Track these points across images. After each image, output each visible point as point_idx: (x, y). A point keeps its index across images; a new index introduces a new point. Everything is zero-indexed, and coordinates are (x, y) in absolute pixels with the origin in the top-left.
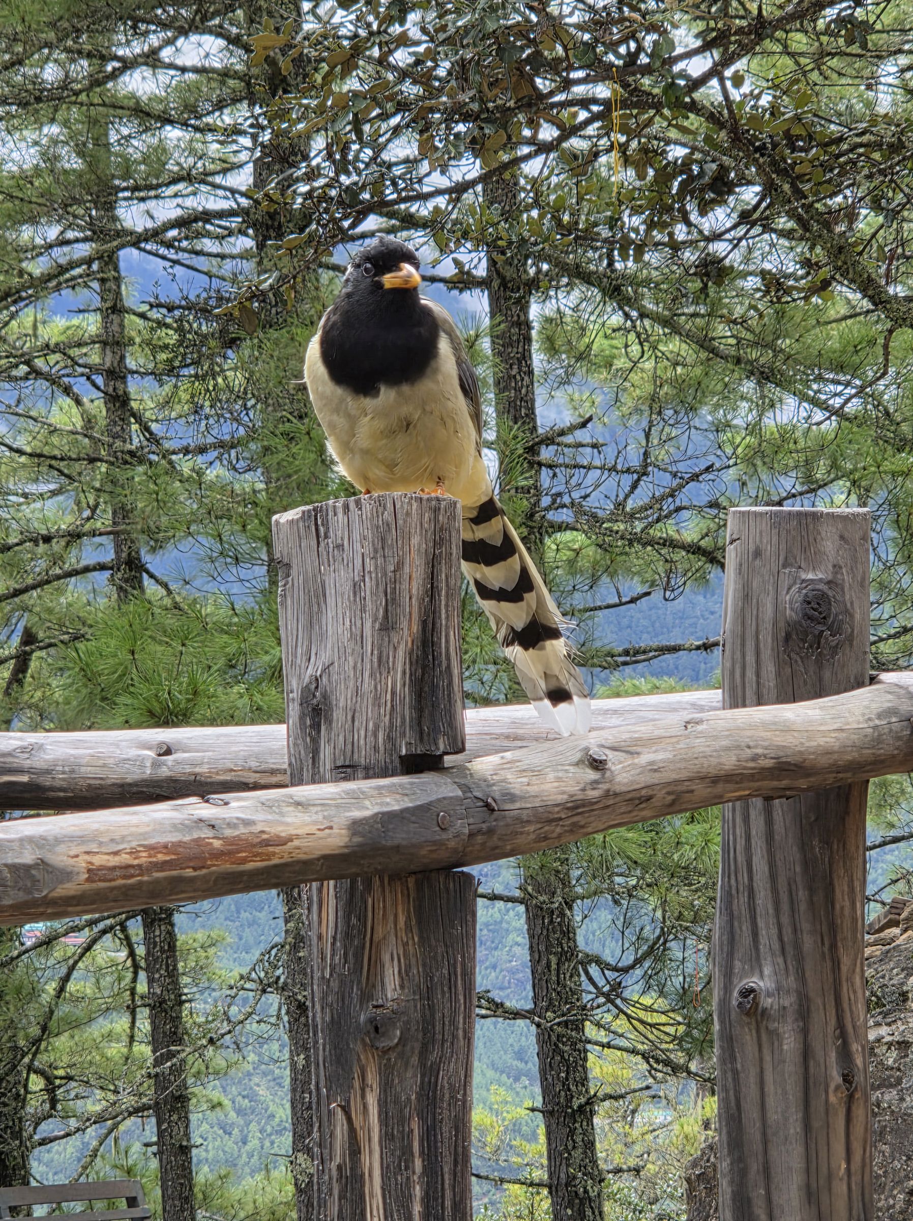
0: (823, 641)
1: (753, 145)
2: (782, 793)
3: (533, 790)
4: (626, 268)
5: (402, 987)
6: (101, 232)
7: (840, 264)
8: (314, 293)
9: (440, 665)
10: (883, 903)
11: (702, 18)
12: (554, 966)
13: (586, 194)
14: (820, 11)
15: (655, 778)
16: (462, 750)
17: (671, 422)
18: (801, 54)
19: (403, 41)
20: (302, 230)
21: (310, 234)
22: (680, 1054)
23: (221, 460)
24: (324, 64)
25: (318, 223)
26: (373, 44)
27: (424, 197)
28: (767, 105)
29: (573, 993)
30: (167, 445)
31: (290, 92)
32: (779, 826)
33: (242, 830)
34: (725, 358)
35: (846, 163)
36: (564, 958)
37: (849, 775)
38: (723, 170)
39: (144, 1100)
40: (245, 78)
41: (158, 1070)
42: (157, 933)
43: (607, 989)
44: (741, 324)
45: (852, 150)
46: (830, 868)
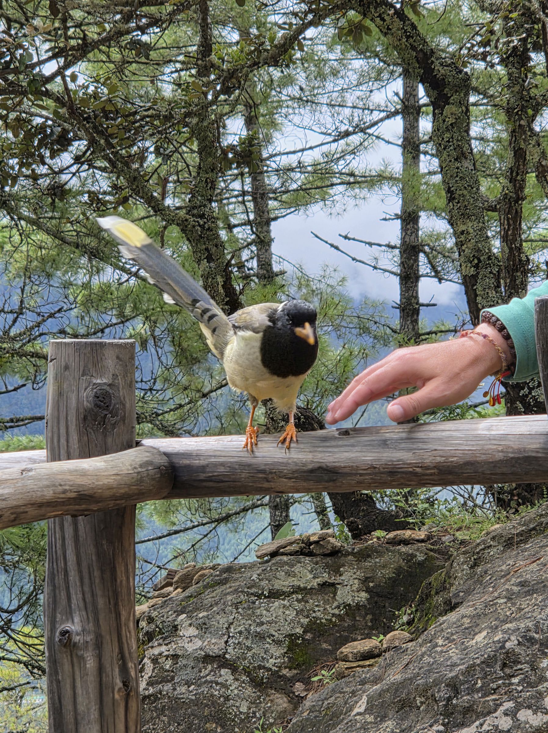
0: (107, 421)
1: (82, 116)
2: (83, 513)
7: (134, 187)
11: (50, 41)
14: (121, 37)
15: (4, 504)
17: (37, 283)
28: (92, 93)
32: (82, 533)
34: (69, 243)
35: (139, 127)
37: (123, 501)
38: (65, 132)
44: (78, 223)
45: (142, 119)
46: (114, 558)
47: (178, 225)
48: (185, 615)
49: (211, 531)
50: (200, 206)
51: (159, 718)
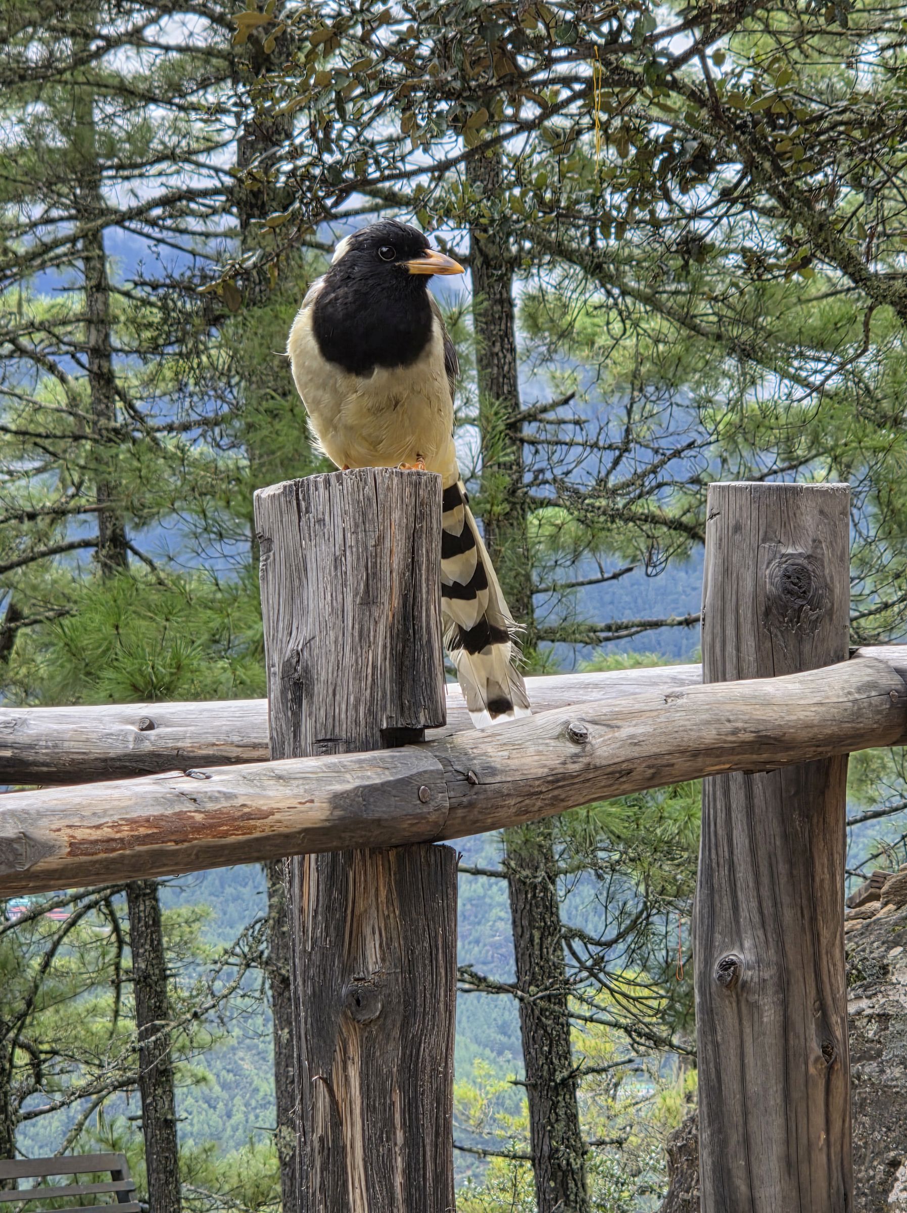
0: (803, 615)
1: (734, 123)
2: (762, 767)
3: (513, 763)
4: (608, 245)
5: (383, 960)
6: (86, 211)
7: (820, 241)
8: (297, 271)
9: (421, 639)
10: (865, 878)
12: (537, 941)
13: (568, 172)
15: (636, 752)
16: (443, 724)
17: (653, 398)
18: (781, 32)
19: (386, 19)
20: (285, 209)
21: (293, 213)
22: (662, 1027)
23: (205, 438)
24: (307, 43)
25: (301, 202)
26: (356, 22)
27: (408, 175)
28: (748, 84)
29: (556, 968)
30: (151, 422)
31: (273, 71)
32: (759, 801)
33: (224, 804)
34: (705, 335)
35: (827, 141)
36: (547, 933)
37: (829, 748)
38: (704, 148)
39: (129, 1074)
40: (228, 57)
41: (142, 1044)
42: (142, 908)
43: (589, 963)
44: (723, 300)
45: (832, 128)
46: (811, 842)
47: (892, 303)
48: (900, 949)
51: (857, 1119)
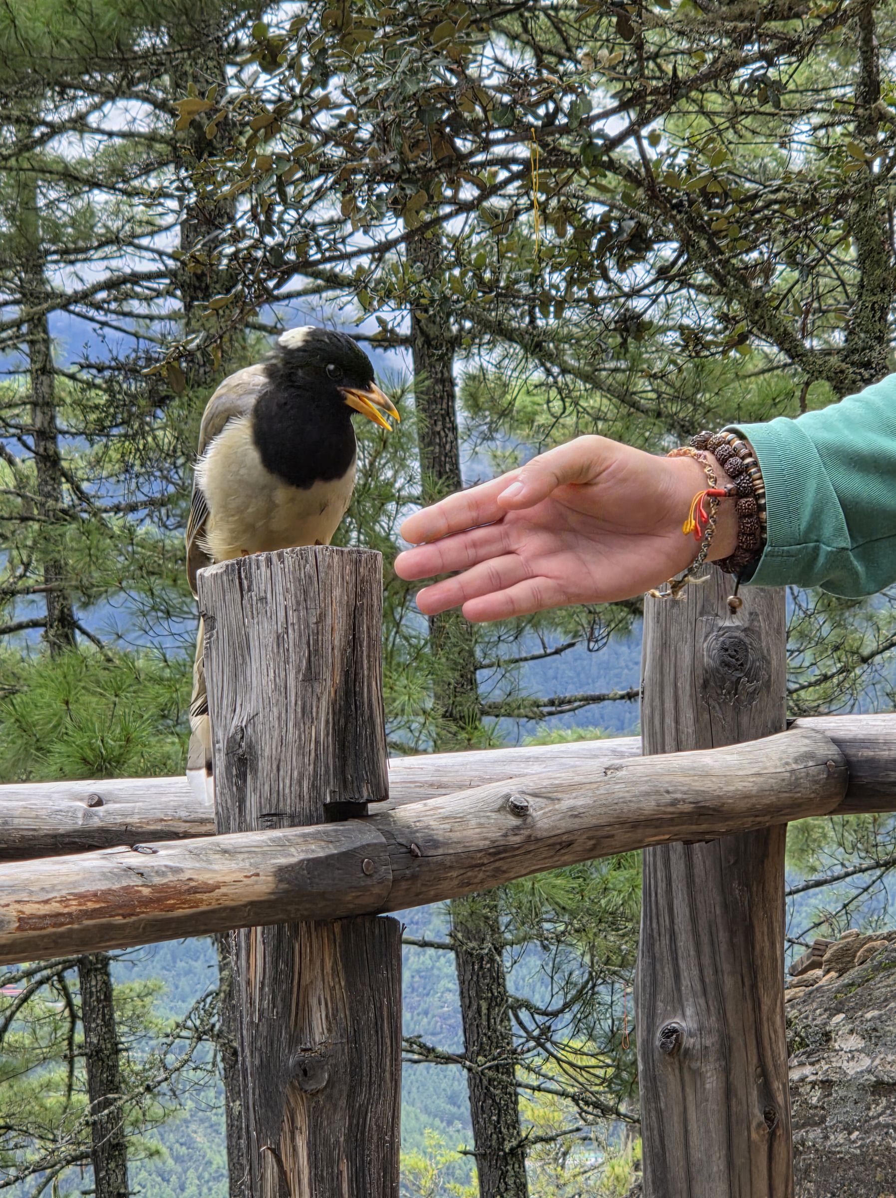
0: (740, 687)
1: (670, 202)
2: (701, 837)
3: (455, 836)
4: (547, 324)
5: (330, 1030)
6: (31, 295)
7: (756, 318)
8: (241, 353)
9: (362, 715)
10: (807, 946)
11: (618, 80)
12: (484, 1011)
13: (507, 252)
14: (734, 71)
15: (576, 823)
16: (385, 797)
18: (715, 113)
19: (325, 104)
20: (228, 291)
21: (236, 296)
22: (609, 1096)
23: (152, 518)
24: (248, 128)
25: (244, 284)
26: (296, 107)
27: (348, 256)
28: (684, 164)
29: (503, 1038)
30: (98, 504)
31: (215, 155)
32: (699, 870)
33: (170, 878)
34: (645, 412)
35: (762, 219)
36: (494, 1004)
37: (767, 818)
38: (641, 227)
39: (82, 1148)
40: (170, 142)
41: (95, 1117)
42: (93, 983)
43: (536, 1033)
44: (661, 378)
45: (767, 206)
46: (750, 909)
47: (828, 379)
48: (842, 1016)
49: (874, 882)
50: (864, 349)
51: (801, 1185)
